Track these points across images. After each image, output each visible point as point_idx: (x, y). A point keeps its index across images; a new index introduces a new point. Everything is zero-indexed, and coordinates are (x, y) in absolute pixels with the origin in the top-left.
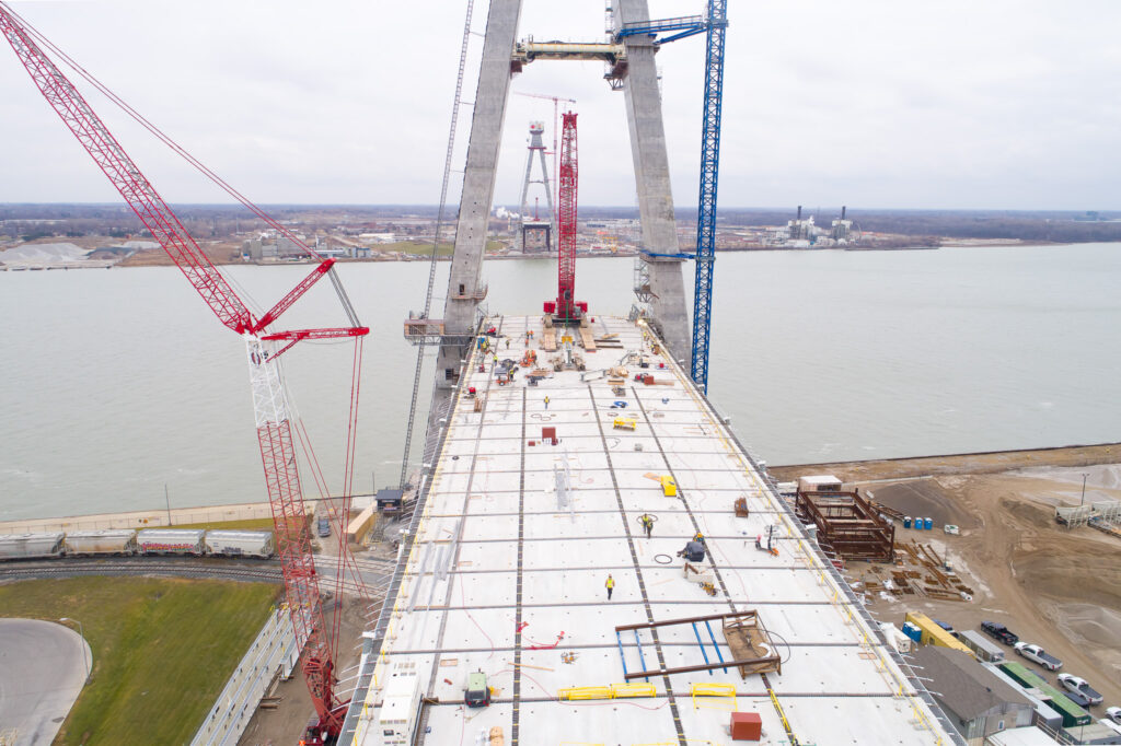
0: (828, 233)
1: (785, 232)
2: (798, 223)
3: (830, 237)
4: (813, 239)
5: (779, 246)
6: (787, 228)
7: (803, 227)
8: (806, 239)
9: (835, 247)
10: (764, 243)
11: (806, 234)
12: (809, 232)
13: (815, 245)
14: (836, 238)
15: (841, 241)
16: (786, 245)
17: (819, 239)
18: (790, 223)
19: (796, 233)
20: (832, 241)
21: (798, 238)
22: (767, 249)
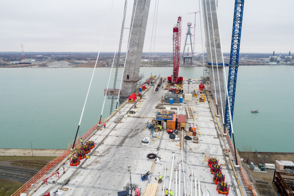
0: (283, 60)
1: (268, 60)
2: (273, 57)
3: (284, 61)
4: (278, 62)
5: (266, 64)
6: (269, 59)
7: (275, 58)
8: (276, 62)
9: (286, 64)
10: (261, 63)
11: (276, 60)
12: (277, 60)
13: (279, 64)
14: (286, 62)
15: (288, 63)
16: (269, 64)
17: (280, 62)
18: (270, 57)
19: (272, 60)
20: (285, 63)
21: (273, 62)
22: (262, 65)
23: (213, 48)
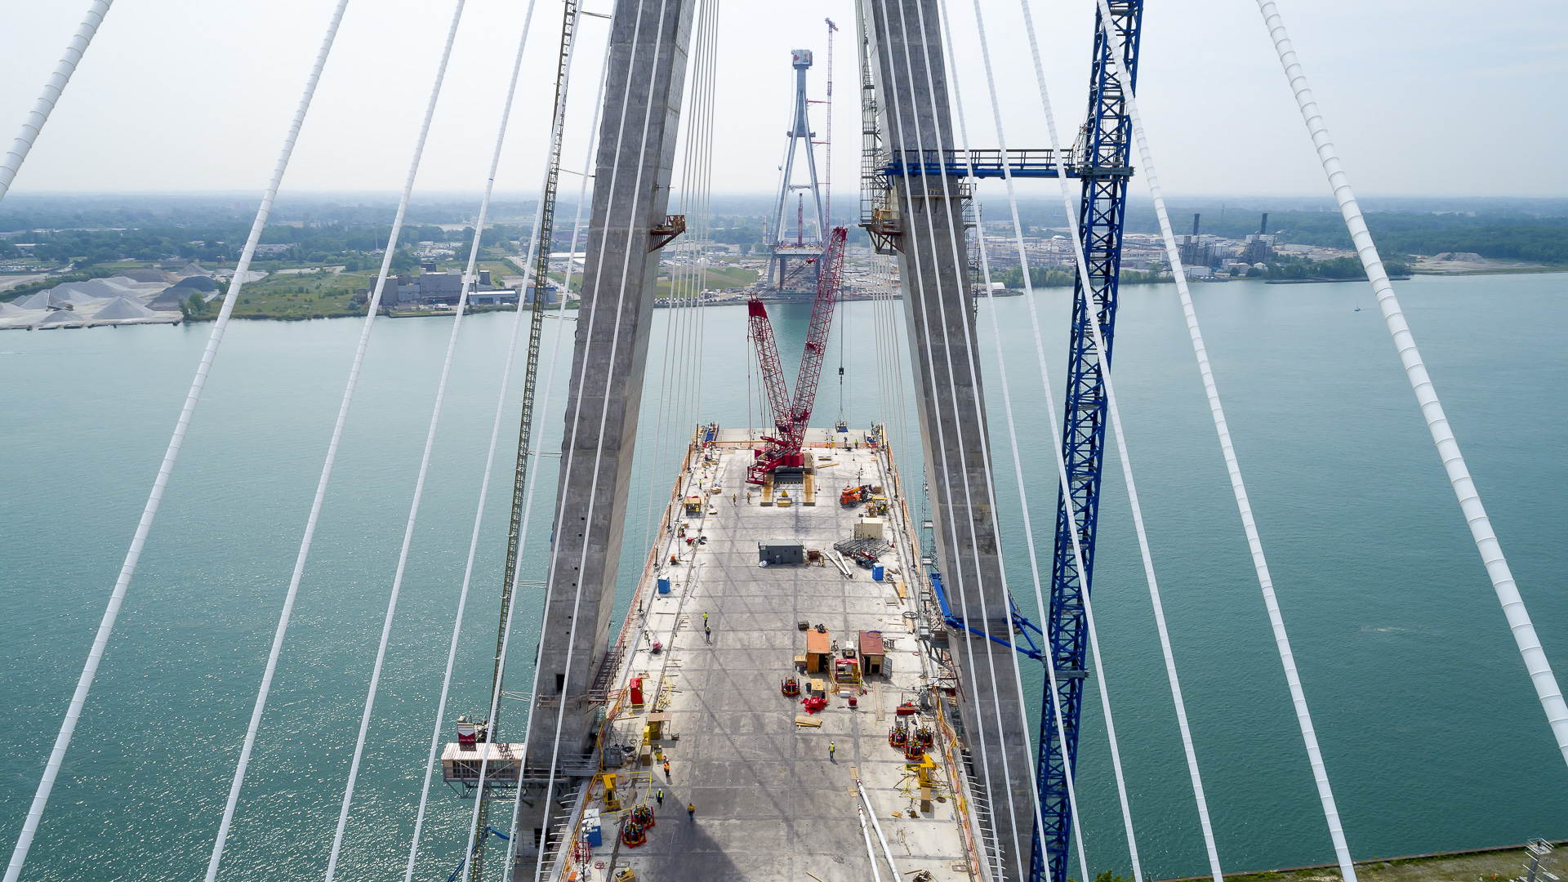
2: (1194, 239)
4: (1216, 264)
9: (1250, 275)
13: (1218, 274)
15: (1259, 266)
19: (1190, 255)
20: (1245, 267)
21: (1194, 264)
23: (966, 551)
